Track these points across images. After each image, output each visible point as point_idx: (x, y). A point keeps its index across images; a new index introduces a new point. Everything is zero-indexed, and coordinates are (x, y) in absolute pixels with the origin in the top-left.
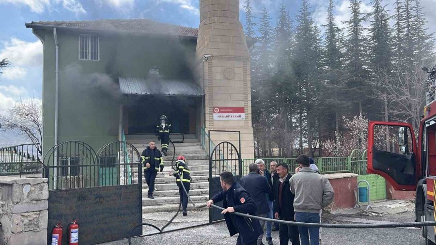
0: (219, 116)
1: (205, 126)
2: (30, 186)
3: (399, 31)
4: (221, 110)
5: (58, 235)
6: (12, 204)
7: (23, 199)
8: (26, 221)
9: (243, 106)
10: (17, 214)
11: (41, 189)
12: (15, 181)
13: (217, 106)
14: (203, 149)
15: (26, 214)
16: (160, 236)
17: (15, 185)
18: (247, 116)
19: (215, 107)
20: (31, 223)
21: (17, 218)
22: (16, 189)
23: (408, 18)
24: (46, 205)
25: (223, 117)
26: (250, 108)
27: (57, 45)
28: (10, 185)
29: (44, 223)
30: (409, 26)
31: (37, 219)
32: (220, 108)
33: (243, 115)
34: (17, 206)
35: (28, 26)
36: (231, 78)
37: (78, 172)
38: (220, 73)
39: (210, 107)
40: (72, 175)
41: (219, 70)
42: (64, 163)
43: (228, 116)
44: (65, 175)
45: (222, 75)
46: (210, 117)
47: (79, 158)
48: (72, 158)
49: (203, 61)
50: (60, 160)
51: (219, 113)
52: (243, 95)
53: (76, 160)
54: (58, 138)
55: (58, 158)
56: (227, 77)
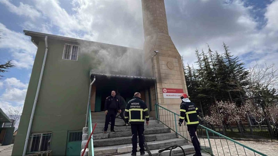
0: (167, 95)
1: (158, 103)
4: (168, 91)
9: (182, 88)
13: (165, 87)
19: (164, 88)
25: (170, 95)
26: (187, 90)
27: (47, 48)
32: (167, 89)
36: (172, 68)
37: (48, 147)
38: (164, 65)
39: (160, 88)
40: (42, 150)
41: (163, 62)
42: (36, 139)
43: (173, 95)
44: (35, 151)
45: (166, 66)
46: (161, 95)
47: (51, 134)
48: (44, 134)
49: (152, 56)
50: (33, 136)
51: (167, 92)
52: (181, 81)
53: (47, 136)
54: (34, 117)
55: (31, 136)
56: (169, 67)
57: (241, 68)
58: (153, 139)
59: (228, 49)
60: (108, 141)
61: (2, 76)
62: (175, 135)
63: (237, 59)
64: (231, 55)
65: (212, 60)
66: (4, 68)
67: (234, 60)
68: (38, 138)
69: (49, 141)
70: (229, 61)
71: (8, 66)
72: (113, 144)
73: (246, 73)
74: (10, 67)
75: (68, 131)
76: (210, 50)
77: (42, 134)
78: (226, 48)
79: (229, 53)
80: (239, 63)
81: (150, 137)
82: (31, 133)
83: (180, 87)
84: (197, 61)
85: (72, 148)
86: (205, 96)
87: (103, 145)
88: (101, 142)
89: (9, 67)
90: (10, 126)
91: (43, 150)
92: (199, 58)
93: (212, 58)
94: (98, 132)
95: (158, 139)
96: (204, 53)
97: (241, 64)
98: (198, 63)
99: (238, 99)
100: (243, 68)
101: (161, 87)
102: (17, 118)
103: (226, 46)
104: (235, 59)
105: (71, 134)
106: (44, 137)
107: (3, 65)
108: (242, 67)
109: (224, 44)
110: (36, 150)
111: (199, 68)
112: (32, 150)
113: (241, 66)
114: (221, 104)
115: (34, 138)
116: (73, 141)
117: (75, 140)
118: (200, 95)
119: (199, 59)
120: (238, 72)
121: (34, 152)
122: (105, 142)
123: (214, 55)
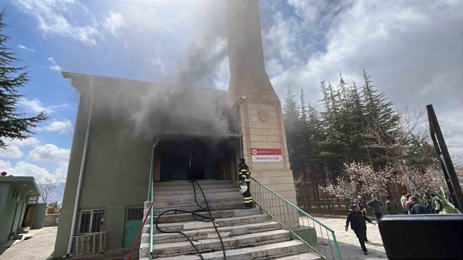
0: (257, 158)
4: (259, 152)
9: (280, 148)
13: (254, 147)
18: (284, 158)
19: (253, 149)
25: (261, 159)
26: (287, 150)
32: (258, 150)
33: (280, 157)
35: (65, 75)
36: (266, 120)
37: (101, 227)
38: (255, 115)
39: (247, 149)
40: (93, 231)
41: (254, 112)
42: (85, 218)
43: (267, 158)
44: (85, 232)
45: (258, 117)
46: (248, 159)
47: (103, 210)
48: (95, 211)
49: (238, 104)
50: (81, 214)
51: (258, 154)
52: (278, 137)
53: (99, 213)
54: (81, 189)
55: (79, 212)
56: (262, 119)
57: (388, 111)
58: (230, 215)
59: (370, 80)
60: (174, 217)
61: (33, 133)
62: (259, 211)
63: (382, 95)
64: (374, 90)
65: (345, 97)
66: (35, 121)
67: (378, 98)
68: (88, 215)
69: (102, 220)
70: (371, 98)
71: (40, 119)
72: (180, 220)
73: (396, 118)
74: (43, 119)
75: (126, 207)
76: (342, 81)
77: (93, 210)
78: (366, 79)
79: (371, 87)
80: (385, 102)
81: (225, 213)
82: (79, 210)
83: (277, 146)
84: (322, 98)
85: (132, 229)
86: (330, 155)
87: (168, 221)
88: (165, 218)
89: (42, 121)
90: (34, 202)
91: (95, 232)
92: (325, 93)
93: (346, 93)
94: (163, 207)
95: (236, 214)
96: (332, 86)
97: (388, 105)
98: (324, 102)
99: (379, 159)
100: (392, 111)
101: (249, 148)
102: (50, 190)
103: (367, 75)
104: (379, 96)
105: (129, 211)
106: (95, 215)
107: (33, 118)
108: (390, 109)
109: (364, 72)
110: (87, 231)
111: (325, 110)
112: (81, 231)
113: (389, 107)
114: (352, 168)
115: (83, 216)
116: (133, 219)
117: (136, 219)
118: (323, 153)
119: (326, 96)
120: (384, 116)
121: (83, 234)
122: (170, 217)
123: (348, 90)
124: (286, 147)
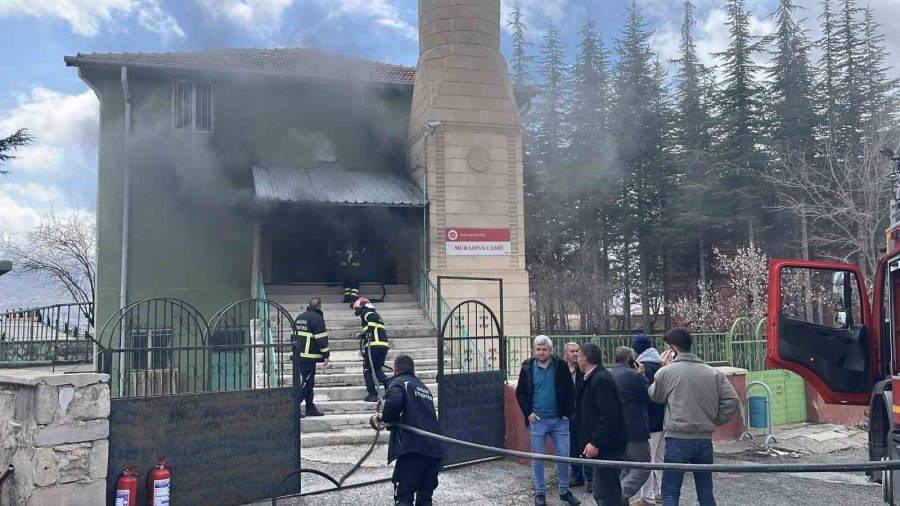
0: (457, 248)
1: (428, 267)
2: (71, 390)
3: (831, 74)
4: (462, 235)
5: (127, 492)
6: (35, 427)
7: (59, 418)
8: (64, 462)
9: (507, 227)
10: (47, 446)
11: (95, 397)
12: (43, 380)
13: (452, 226)
14: (425, 314)
15: (64, 448)
16: (336, 495)
17: (42, 387)
18: (515, 248)
20: (74, 466)
21: (46, 456)
22: (44, 395)
23: (849, 46)
24: (104, 429)
25: (466, 248)
26: (523, 231)
27: (129, 101)
28: (32, 388)
29: (100, 467)
30: (850, 62)
31: (87, 457)
32: (459, 231)
33: (507, 246)
34: (45, 432)
35: (70, 62)
36: (483, 169)
37: (168, 362)
38: (457, 161)
39: (439, 229)
40: (155, 367)
41: (458, 152)
42: (140, 343)
43: (477, 248)
45: (465, 162)
46: (439, 248)
48: (156, 333)
49: (426, 133)
50: (131, 336)
52: (508, 205)
53: (163, 337)
54: (127, 291)
56: (474, 166)
77: (150, 331)
82: (127, 329)
83: (500, 224)
91: (159, 368)
101: (442, 226)
115: (136, 340)
124: (521, 224)
